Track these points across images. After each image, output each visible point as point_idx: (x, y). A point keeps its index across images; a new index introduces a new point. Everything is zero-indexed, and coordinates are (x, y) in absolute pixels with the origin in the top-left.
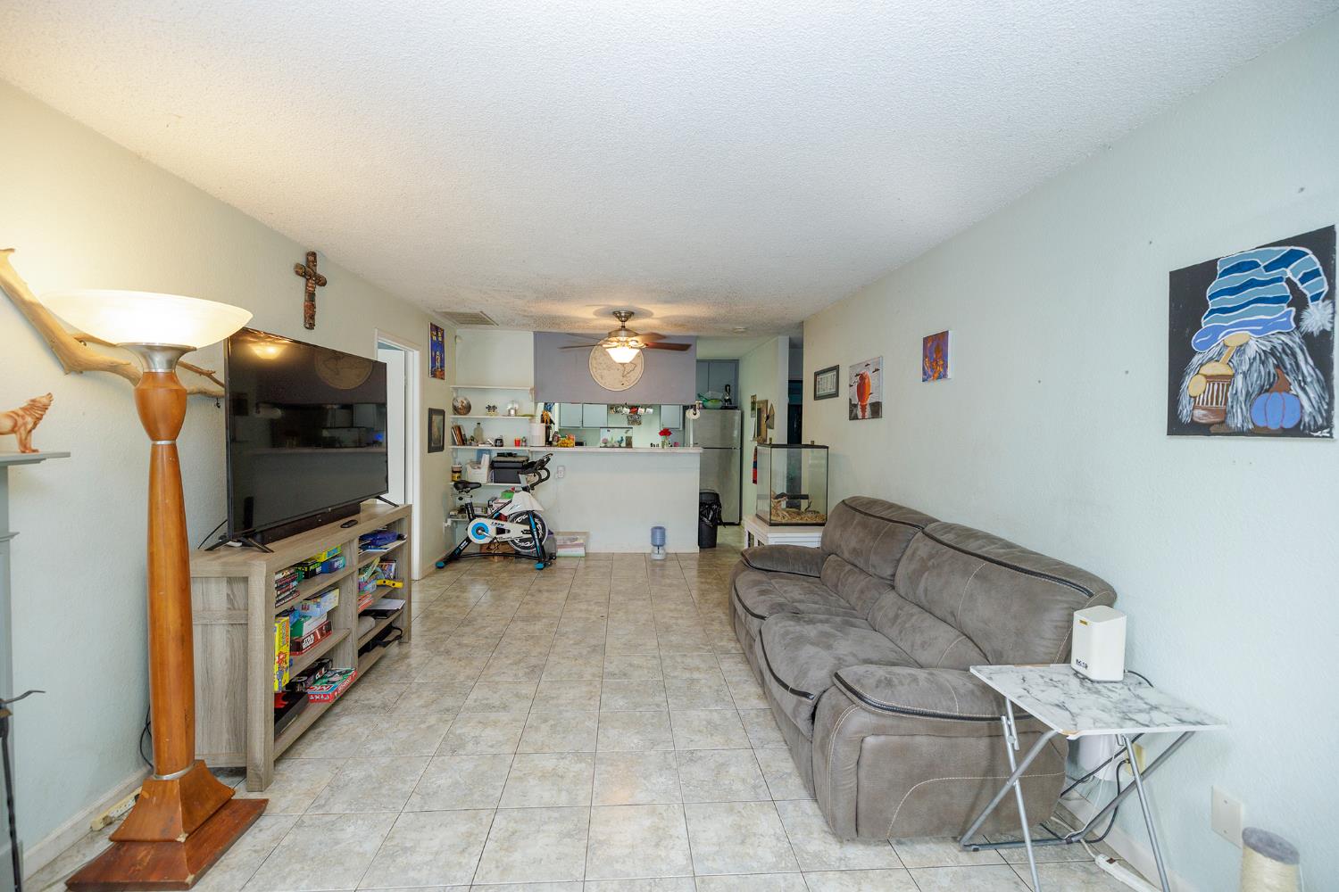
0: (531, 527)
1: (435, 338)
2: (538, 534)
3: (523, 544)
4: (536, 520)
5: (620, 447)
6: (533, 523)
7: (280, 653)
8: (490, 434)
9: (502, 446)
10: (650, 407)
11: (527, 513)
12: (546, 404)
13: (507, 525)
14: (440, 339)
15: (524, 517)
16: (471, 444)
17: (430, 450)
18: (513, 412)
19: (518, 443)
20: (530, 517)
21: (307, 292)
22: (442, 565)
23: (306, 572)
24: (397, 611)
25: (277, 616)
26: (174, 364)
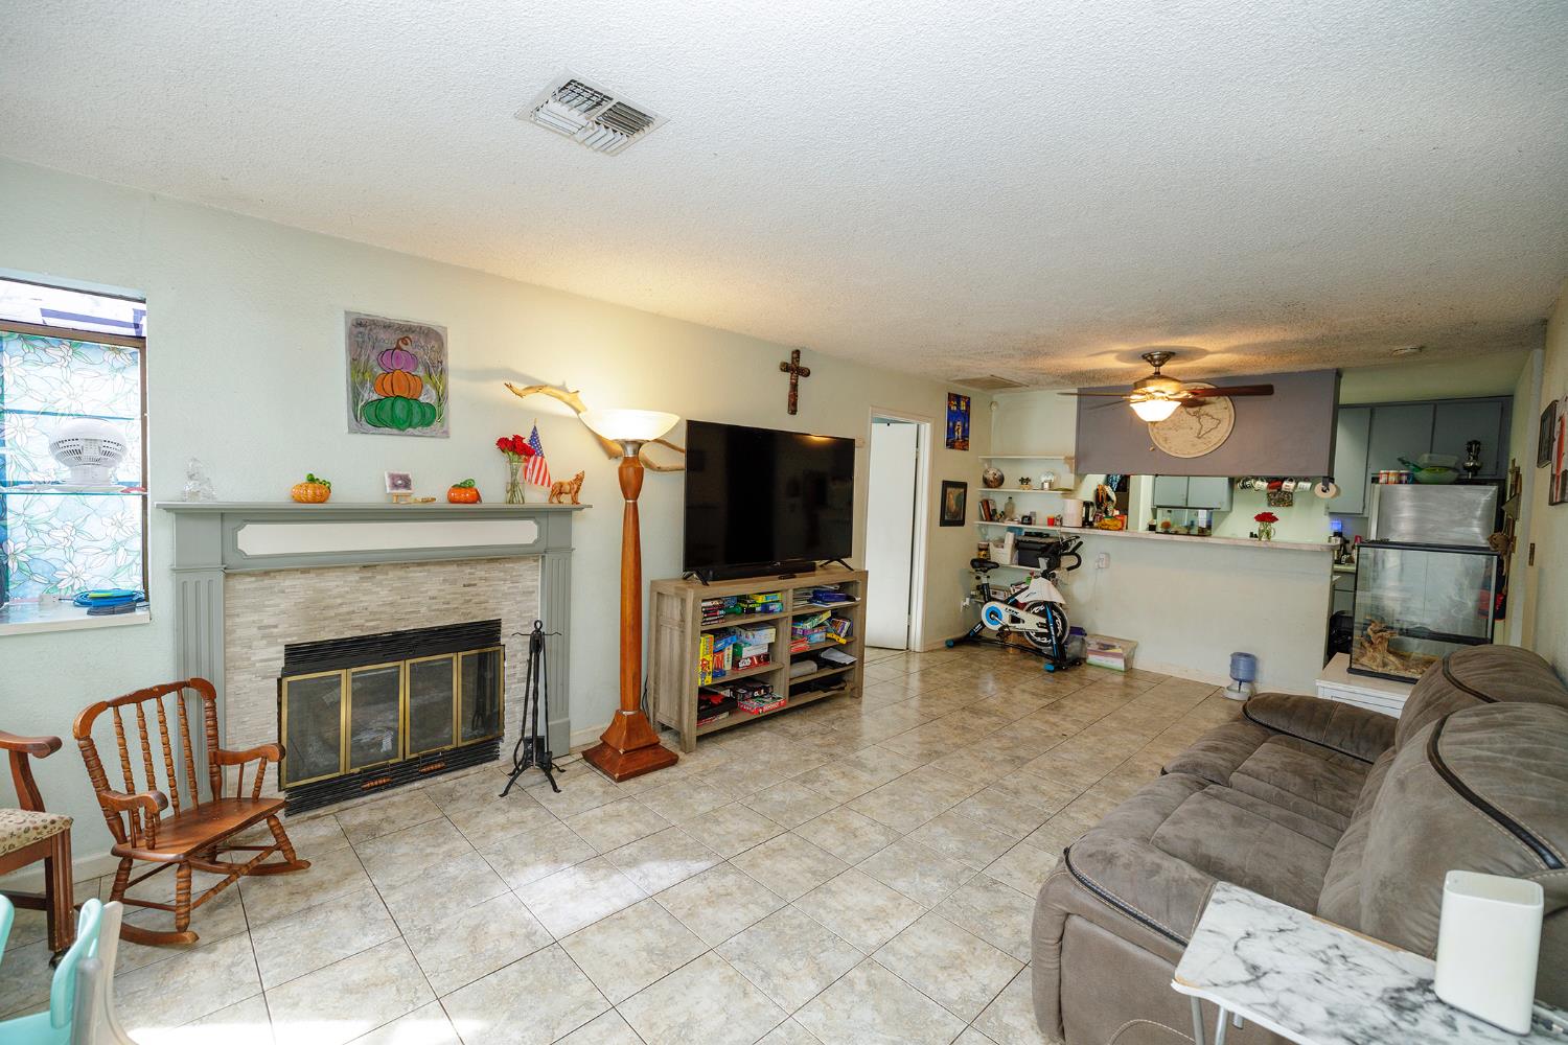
0: (1047, 621)
1: (954, 408)
2: (1056, 631)
3: (1039, 639)
4: (1055, 614)
5: (1188, 534)
6: (1050, 617)
7: (704, 660)
8: (1022, 510)
9: (1030, 524)
10: (1306, 479)
11: (1045, 603)
12: (1108, 476)
13: (1021, 614)
14: (963, 408)
15: (1042, 608)
16: (998, 521)
17: (944, 523)
18: (1046, 485)
19: (1051, 522)
20: (1048, 609)
21: (792, 383)
22: (952, 644)
23: (743, 608)
24: (844, 665)
25: (703, 632)
26: (636, 452)
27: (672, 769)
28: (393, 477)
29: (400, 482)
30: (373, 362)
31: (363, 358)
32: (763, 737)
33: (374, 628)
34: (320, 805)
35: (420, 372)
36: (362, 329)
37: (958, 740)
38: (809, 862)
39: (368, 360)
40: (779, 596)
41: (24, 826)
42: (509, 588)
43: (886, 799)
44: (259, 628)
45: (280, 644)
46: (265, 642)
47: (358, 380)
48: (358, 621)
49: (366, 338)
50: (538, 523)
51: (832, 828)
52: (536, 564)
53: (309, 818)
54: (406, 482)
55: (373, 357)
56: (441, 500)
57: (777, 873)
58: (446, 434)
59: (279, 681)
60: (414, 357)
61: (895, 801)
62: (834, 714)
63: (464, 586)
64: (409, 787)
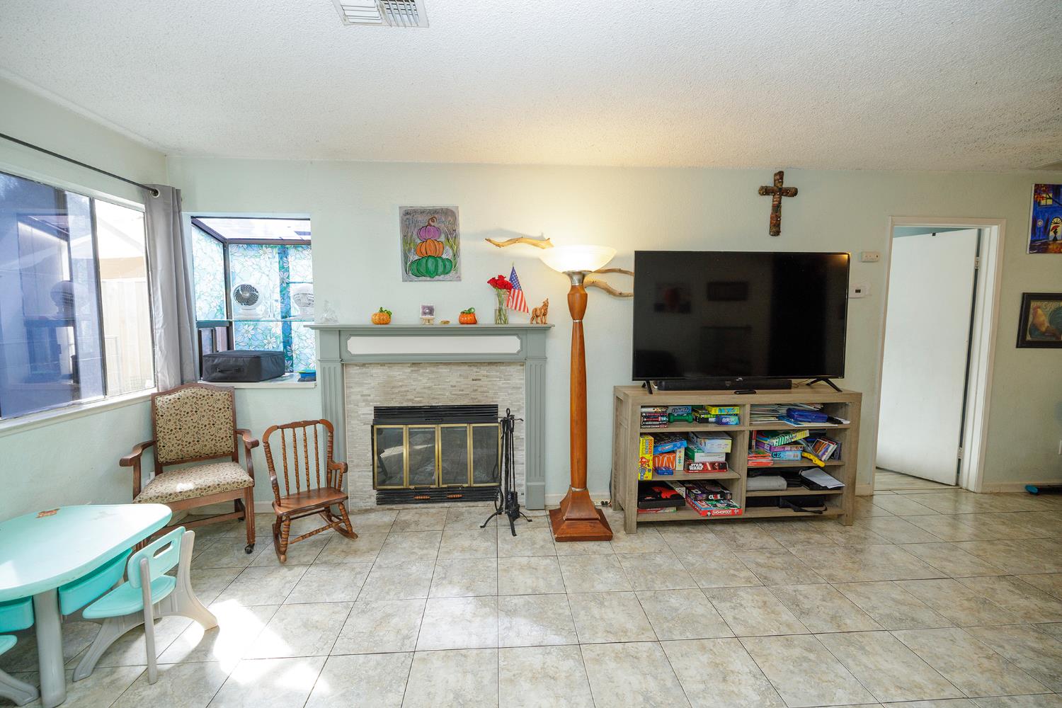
1: (1046, 201)
7: (641, 458)
17: (1022, 343)
21: (774, 206)
22: (1036, 490)
23: (696, 417)
24: (826, 488)
25: (642, 434)
26: (581, 281)
27: (605, 544)
28: (424, 307)
29: (427, 311)
30: (415, 236)
31: (410, 234)
32: (707, 539)
33: (420, 402)
34: (393, 502)
35: (442, 238)
36: (408, 216)
37: (962, 616)
38: (652, 685)
39: (412, 235)
40: (737, 410)
41: (233, 480)
42: (503, 384)
43: (797, 652)
44: (362, 396)
45: (371, 406)
46: (364, 404)
47: (407, 248)
48: (410, 397)
49: (411, 222)
50: (519, 338)
51: (705, 658)
52: (522, 367)
53: (388, 509)
54: (431, 311)
55: (415, 233)
56: (454, 320)
57: (611, 680)
58: (459, 279)
59: (372, 427)
60: (438, 229)
61: (806, 659)
62: (801, 536)
63: (473, 380)
64: (441, 505)
